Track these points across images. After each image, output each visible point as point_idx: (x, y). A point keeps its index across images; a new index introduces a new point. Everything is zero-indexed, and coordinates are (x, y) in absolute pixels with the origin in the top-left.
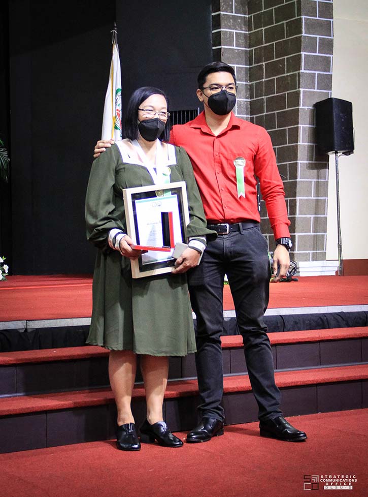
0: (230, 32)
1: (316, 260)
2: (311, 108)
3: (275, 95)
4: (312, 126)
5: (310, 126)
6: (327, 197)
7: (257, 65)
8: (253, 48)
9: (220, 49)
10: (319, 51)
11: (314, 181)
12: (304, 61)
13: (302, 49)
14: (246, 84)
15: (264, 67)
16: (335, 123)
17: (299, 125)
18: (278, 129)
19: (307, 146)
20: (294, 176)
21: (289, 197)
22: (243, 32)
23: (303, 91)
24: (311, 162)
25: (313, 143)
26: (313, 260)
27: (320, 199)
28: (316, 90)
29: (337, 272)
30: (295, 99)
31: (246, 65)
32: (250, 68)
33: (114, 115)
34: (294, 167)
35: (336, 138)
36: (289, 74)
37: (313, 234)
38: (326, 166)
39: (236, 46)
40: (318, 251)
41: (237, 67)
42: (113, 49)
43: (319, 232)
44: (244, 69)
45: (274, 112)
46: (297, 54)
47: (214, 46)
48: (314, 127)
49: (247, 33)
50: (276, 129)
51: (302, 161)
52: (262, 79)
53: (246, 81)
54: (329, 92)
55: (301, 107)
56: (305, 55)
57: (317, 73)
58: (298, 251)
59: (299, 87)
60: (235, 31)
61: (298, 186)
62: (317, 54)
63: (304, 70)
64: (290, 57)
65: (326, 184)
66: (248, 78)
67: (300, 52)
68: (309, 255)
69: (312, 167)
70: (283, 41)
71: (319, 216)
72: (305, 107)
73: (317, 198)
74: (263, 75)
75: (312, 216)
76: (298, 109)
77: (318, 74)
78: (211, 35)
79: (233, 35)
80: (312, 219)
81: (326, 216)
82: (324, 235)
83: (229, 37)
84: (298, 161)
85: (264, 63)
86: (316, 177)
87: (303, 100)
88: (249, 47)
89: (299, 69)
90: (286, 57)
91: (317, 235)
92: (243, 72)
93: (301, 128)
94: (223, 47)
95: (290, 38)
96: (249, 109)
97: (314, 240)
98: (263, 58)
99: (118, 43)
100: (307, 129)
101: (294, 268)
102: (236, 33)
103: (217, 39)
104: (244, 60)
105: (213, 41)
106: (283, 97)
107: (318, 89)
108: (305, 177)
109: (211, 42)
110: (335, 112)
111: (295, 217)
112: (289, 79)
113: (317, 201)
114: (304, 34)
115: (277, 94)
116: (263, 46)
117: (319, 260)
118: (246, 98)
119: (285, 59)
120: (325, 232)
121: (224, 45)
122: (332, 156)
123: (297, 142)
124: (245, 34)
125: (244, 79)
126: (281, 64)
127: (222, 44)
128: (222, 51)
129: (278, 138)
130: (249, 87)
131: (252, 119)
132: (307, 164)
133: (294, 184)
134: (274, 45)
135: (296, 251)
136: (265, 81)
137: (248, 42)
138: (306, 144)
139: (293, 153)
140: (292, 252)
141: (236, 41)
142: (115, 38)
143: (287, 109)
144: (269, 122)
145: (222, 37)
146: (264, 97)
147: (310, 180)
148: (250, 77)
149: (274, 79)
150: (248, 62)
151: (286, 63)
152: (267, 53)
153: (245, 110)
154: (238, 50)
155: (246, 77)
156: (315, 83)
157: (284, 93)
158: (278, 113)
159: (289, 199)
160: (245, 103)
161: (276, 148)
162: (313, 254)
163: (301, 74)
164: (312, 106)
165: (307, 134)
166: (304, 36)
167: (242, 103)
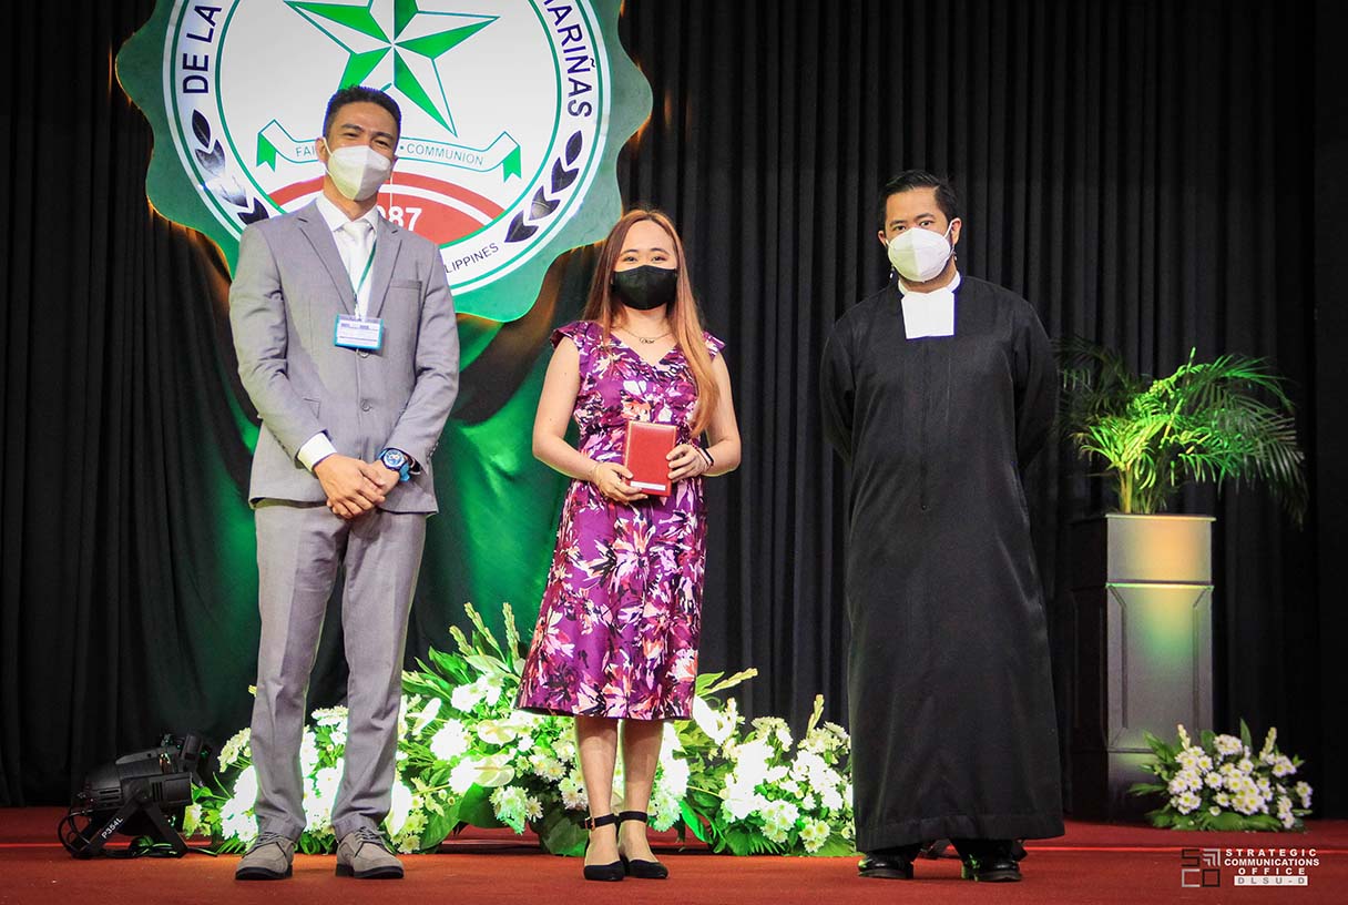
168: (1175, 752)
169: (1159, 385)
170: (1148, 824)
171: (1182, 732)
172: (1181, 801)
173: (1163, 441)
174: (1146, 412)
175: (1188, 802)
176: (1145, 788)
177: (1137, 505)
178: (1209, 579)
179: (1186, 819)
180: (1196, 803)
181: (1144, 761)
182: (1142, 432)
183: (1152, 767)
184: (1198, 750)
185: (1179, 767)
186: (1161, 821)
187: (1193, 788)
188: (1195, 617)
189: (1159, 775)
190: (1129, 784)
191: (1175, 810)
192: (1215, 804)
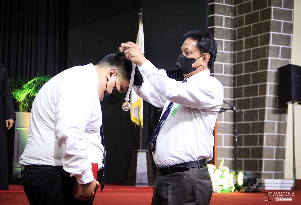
0: (221, 17)
1: (277, 179)
2: (276, 71)
3: (251, 61)
5: (275, 84)
6: (286, 134)
7: (239, 40)
8: (237, 28)
9: (213, 28)
10: (283, 31)
11: (277, 123)
12: (272, 39)
13: (271, 30)
14: (231, 54)
15: (244, 42)
16: (292, 82)
17: (267, 83)
18: (253, 85)
19: (272, 98)
20: (263, 118)
22: (230, 17)
23: (271, 59)
24: (275, 109)
25: (277, 95)
26: (275, 179)
27: (281, 136)
28: (280, 59)
29: (292, 188)
30: (265, 64)
31: (231, 39)
32: (234, 42)
34: (263, 112)
35: (293, 93)
36: (261, 47)
37: (275, 160)
38: (286, 112)
39: (225, 26)
40: (279, 172)
42: (139, 26)
43: (280, 159)
44: (230, 43)
45: (250, 73)
46: (268, 33)
47: (209, 26)
48: (278, 84)
49: (233, 17)
50: (251, 85)
51: (269, 108)
52: (242, 49)
53: (231, 51)
54: (289, 61)
55: (269, 70)
56: (273, 34)
57: (281, 46)
58: (265, 171)
59: (268, 56)
61: (266, 126)
62: (282, 33)
64: (262, 35)
65: (285, 125)
66: (233, 49)
67: (269, 31)
68: (272, 175)
69: (275, 112)
70: (258, 24)
71: (280, 147)
72: (272, 70)
73: (279, 134)
74: (243, 47)
75: (275, 147)
76: (267, 71)
77: (282, 48)
78: (207, 19)
79: (223, 19)
81: (284, 147)
82: (283, 161)
83: (220, 20)
84: (266, 108)
85: (244, 39)
86: (278, 119)
87: (270, 65)
88: (235, 27)
89: (268, 43)
90: (259, 35)
91: (278, 161)
92: (229, 45)
93: (269, 85)
94: (216, 27)
95: (263, 21)
96: (233, 71)
97: (276, 164)
98: (243, 35)
99: (142, 22)
100: (273, 86)
101: (260, 184)
102: (225, 17)
103: (212, 21)
104: (230, 36)
105: (209, 23)
106: (256, 63)
107: (281, 58)
108: (270, 119)
109: (208, 23)
110: (293, 74)
111: (263, 147)
112: (261, 50)
113: (279, 136)
114: (272, 19)
115: (253, 61)
117: (279, 179)
118: (231, 63)
120: (284, 158)
122: (290, 105)
123: (265, 94)
124: (231, 19)
125: (230, 50)
126: (256, 40)
127: (215, 25)
128: (215, 29)
129: (252, 91)
130: (233, 55)
131: (234, 78)
132: (272, 110)
133: (263, 124)
134: (252, 26)
135: (263, 172)
136: (244, 51)
137: (233, 24)
138: (272, 96)
139: (262, 102)
140: (260, 172)
141: (225, 23)
142: (140, 19)
143: (259, 71)
144: (246, 80)
145: (215, 20)
146: (243, 63)
147: (274, 121)
148: (234, 48)
149: (250, 50)
150: (233, 38)
151: (259, 39)
152: (247, 32)
153: (230, 71)
154: (226, 29)
155: (231, 48)
156: (279, 54)
157: (257, 60)
158: (252, 74)
159: (258, 134)
160: (230, 66)
161: (250, 99)
162: (275, 174)
163: (269, 47)
164: (277, 69)
165: (273, 89)
166: (273, 21)
167: (228, 66)
169: (30, 82)
173: (30, 95)
174: (26, 89)
177: (23, 110)
182: (25, 93)
190: (17, 175)
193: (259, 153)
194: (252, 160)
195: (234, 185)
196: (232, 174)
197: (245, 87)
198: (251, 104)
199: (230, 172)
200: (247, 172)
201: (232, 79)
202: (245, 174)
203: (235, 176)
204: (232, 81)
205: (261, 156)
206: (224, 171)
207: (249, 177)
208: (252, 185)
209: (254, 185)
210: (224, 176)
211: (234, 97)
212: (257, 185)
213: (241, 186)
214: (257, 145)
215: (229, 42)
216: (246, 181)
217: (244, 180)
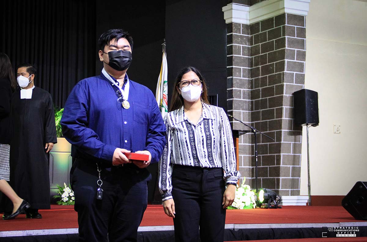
0: (239, 46)
1: (293, 195)
2: (291, 95)
3: (268, 86)
4: (291, 107)
5: (290, 107)
6: (301, 153)
7: (256, 67)
8: (254, 56)
9: (232, 56)
10: (296, 59)
11: (293, 143)
12: (287, 65)
13: (285, 58)
14: (248, 80)
15: (260, 69)
16: (306, 106)
17: (283, 107)
18: (269, 109)
19: (288, 120)
20: (279, 139)
21: (276, 153)
22: (247, 46)
23: (286, 85)
24: (290, 131)
25: (292, 118)
26: (291, 195)
27: (296, 155)
28: (294, 84)
29: (307, 203)
30: (280, 89)
31: (249, 67)
32: (251, 69)
33: (161, 98)
34: (280, 134)
35: (307, 116)
36: (276, 73)
37: (291, 178)
38: (300, 133)
39: (242, 55)
40: (294, 189)
41: (243, 69)
42: (163, 56)
43: (295, 177)
45: (266, 98)
46: (283, 60)
47: (228, 55)
48: (293, 108)
49: (250, 46)
50: (268, 109)
51: (285, 130)
52: (259, 76)
53: (249, 78)
54: (302, 86)
55: (284, 95)
56: (287, 61)
57: (295, 73)
58: (281, 189)
59: (283, 82)
60: (242, 45)
61: (282, 146)
62: (295, 61)
63: (287, 71)
64: (278, 62)
65: (300, 145)
67: (284, 59)
68: (289, 192)
69: (291, 134)
70: (273, 52)
71: (295, 166)
72: (287, 95)
73: (294, 154)
74: (259, 74)
75: (291, 166)
76: (282, 96)
77: (296, 74)
78: (226, 48)
79: (241, 48)
80: (291, 168)
81: (300, 166)
82: (299, 179)
83: (238, 49)
84: (282, 130)
85: (260, 66)
86: (294, 140)
87: (286, 90)
88: (251, 56)
89: (283, 70)
90: (275, 62)
91: (294, 179)
92: (246, 72)
93: (284, 109)
94: (234, 55)
95: (278, 50)
96: (250, 96)
97: (292, 182)
98: (260, 63)
99: (166, 52)
100: (288, 109)
101: (279, 200)
102: (242, 46)
103: (230, 50)
104: (247, 64)
105: (227, 52)
106: (273, 88)
107: (295, 83)
108: (286, 140)
109: (226, 52)
110: (307, 98)
111: (280, 167)
112: (276, 76)
113: (294, 156)
114: (286, 48)
115: (269, 86)
116: (260, 55)
117: (295, 195)
118: (249, 89)
119: (274, 63)
120: (299, 176)
121: (235, 54)
122: (304, 127)
123: (281, 117)
124: (248, 47)
125: (248, 76)
126: (272, 67)
127: (233, 54)
128: (233, 58)
129: (269, 115)
130: (250, 81)
131: (252, 102)
132: (288, 131)
133: (280, 145)
134: (267, 54)
135: (280, 189)
136: (261, 78)
137: (250, 52)
138: (288, 119)
139: (279, 125)
140: (277, 189)
141: (242, 51)
142: (164, 49)
143: (275, 96)
144: (263, 104)
145: (233, 49)
146: (260, 88)
147: (290, 142)
148: (251, 75)
149: (267, 76)
150: (250, 66)
151: (275, 66)
152: (263, 60)
153: (248, 96)
154: (243, 57)
155: (249, 75)
156: (294, 80)
157: (273, 85)
158: (269, 98)
159: (276, 154)
160: (248, 92)
161: (267, 121)
162: (291, 191)
163: (284, 73)
164: (292, 94)
165: (288, 112)
166: (287, 49)
167: (246, 92)
168: (63, 188)
170: (57, 204)
171: (65, 184)
172: (64, 199)
175: (65, 199)
176: (56, 197)
178: (71, 151)
179: (65, 203)
180: (67, 199)
181: (56, 191)
182: (58, 120)
183: (58, 192)
184: (68, 188)
185: (64, 192)
186: (60, 203)
187: (67, 196)
188: (69, 159)
189: (60, 194)
190: (53, 196)
191: (63, 201)
192: (71, 199)
193: (276, 172)
194: (270, 179)
195: (256, 201)
196: (254, 191)
197: (262, 111)
198: (268, 126)
199: (251, 190)
200: (267, 189)
201: (250, 103)
202: (265, 191)
203: (256, 194)
204: (250, 105)
205: (279, 176)
206: (245, 189)
207: (269, 194)
208: (272, 201)
209: (274, 201)
210: (246, 194)
211: (252, 121)
212: (276, 201)
213: (262, 203)
214: (275, 165)
215: (247, 69)
216: (267, 198)
217: (264, 197)
